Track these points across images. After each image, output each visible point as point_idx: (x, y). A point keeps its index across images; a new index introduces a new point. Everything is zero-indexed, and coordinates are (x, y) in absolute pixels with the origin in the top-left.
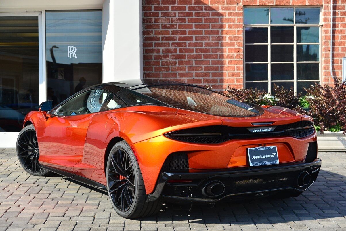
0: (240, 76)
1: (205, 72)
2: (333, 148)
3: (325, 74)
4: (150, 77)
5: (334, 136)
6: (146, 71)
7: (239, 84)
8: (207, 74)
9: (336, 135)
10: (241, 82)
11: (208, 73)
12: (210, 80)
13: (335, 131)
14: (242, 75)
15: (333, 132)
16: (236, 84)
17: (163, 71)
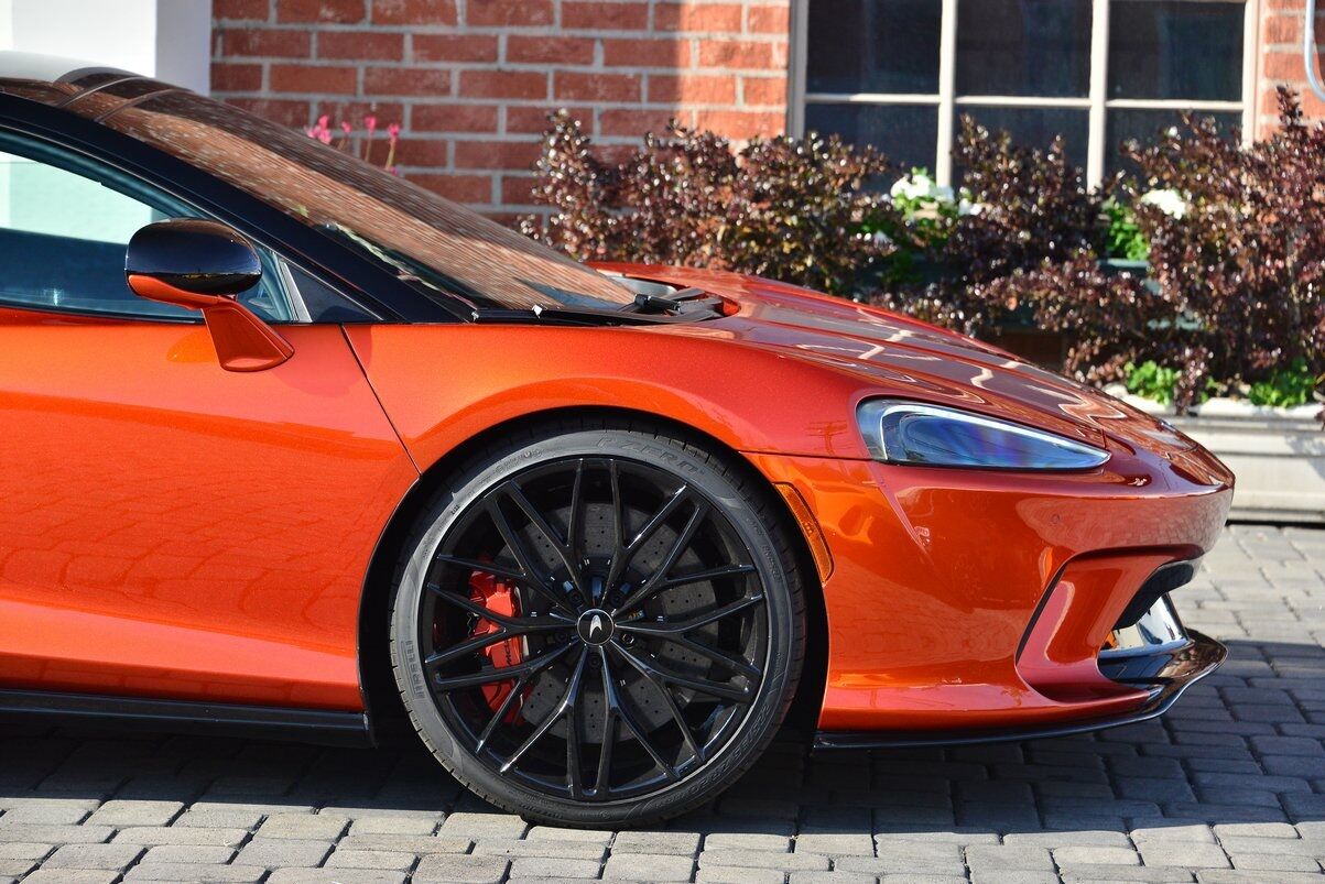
0: (767, 65)
1: (566, 33)
2: (1267, 504)
3: (1271, 65)
4: (250, 53)
5: (1272, 431)
6: (232, 17)
7: (760, 109)
8: (576, 48)
9: (1285, 425)
10: (776, 96)
11: (583, 39)
12: (596, 82)
13: (1277, 403)
14: (779, 58)
15: (1266, 409)
16: (746, 108)
17: (326, 20)
